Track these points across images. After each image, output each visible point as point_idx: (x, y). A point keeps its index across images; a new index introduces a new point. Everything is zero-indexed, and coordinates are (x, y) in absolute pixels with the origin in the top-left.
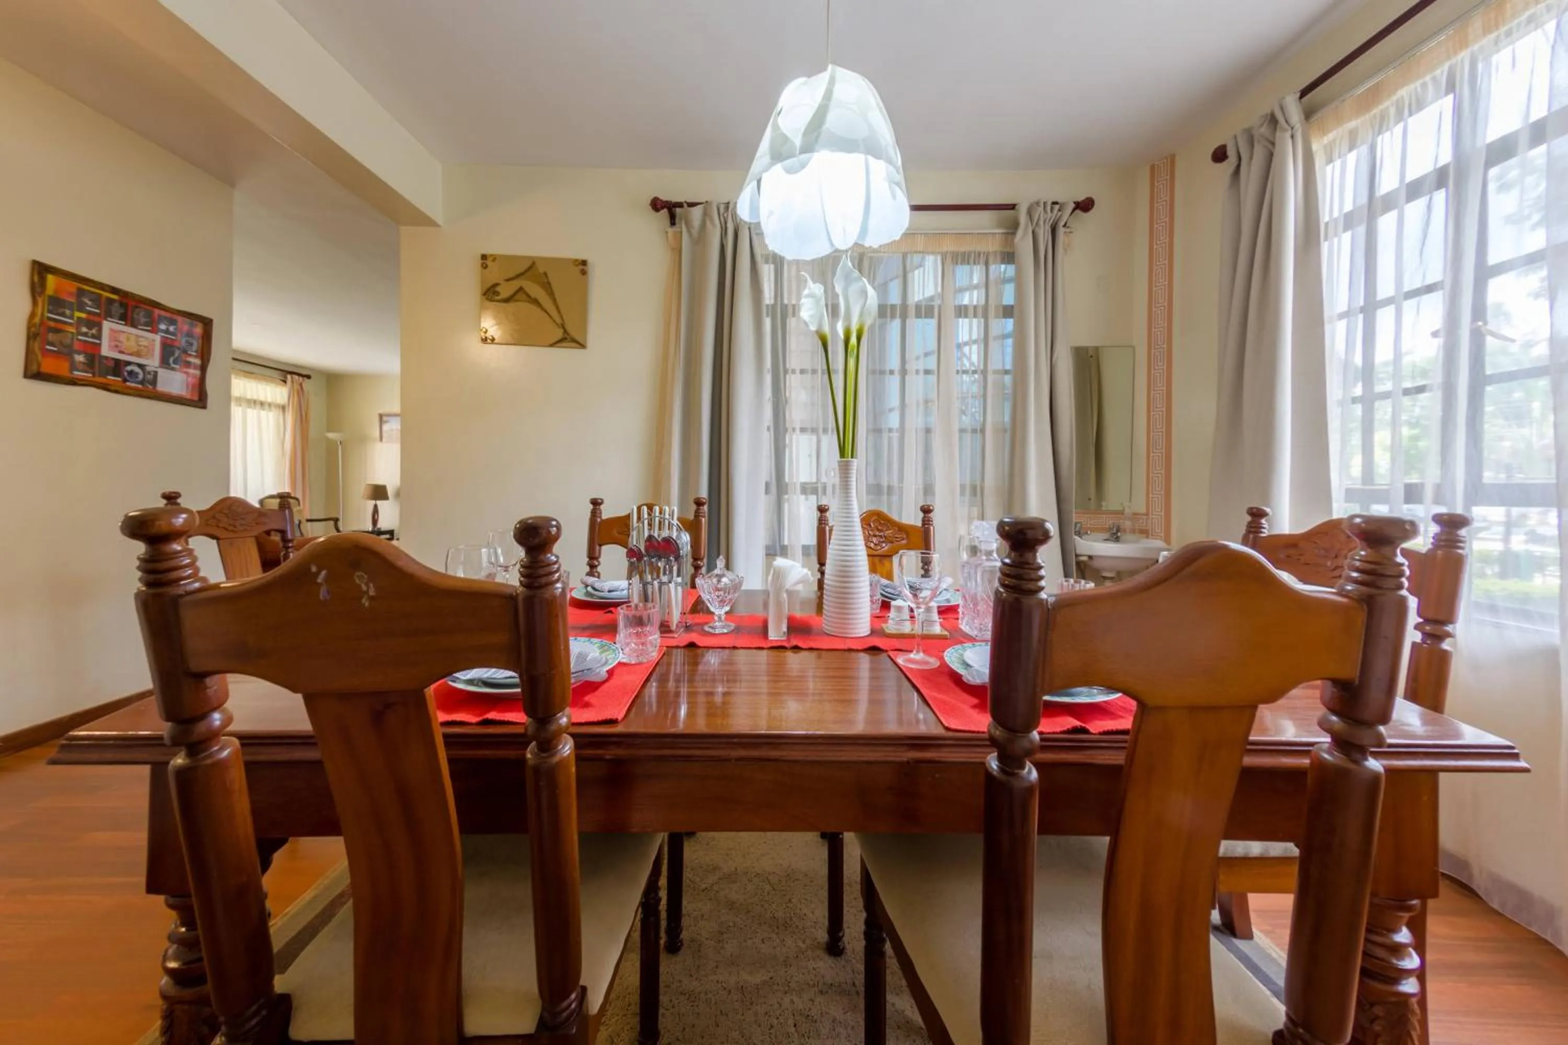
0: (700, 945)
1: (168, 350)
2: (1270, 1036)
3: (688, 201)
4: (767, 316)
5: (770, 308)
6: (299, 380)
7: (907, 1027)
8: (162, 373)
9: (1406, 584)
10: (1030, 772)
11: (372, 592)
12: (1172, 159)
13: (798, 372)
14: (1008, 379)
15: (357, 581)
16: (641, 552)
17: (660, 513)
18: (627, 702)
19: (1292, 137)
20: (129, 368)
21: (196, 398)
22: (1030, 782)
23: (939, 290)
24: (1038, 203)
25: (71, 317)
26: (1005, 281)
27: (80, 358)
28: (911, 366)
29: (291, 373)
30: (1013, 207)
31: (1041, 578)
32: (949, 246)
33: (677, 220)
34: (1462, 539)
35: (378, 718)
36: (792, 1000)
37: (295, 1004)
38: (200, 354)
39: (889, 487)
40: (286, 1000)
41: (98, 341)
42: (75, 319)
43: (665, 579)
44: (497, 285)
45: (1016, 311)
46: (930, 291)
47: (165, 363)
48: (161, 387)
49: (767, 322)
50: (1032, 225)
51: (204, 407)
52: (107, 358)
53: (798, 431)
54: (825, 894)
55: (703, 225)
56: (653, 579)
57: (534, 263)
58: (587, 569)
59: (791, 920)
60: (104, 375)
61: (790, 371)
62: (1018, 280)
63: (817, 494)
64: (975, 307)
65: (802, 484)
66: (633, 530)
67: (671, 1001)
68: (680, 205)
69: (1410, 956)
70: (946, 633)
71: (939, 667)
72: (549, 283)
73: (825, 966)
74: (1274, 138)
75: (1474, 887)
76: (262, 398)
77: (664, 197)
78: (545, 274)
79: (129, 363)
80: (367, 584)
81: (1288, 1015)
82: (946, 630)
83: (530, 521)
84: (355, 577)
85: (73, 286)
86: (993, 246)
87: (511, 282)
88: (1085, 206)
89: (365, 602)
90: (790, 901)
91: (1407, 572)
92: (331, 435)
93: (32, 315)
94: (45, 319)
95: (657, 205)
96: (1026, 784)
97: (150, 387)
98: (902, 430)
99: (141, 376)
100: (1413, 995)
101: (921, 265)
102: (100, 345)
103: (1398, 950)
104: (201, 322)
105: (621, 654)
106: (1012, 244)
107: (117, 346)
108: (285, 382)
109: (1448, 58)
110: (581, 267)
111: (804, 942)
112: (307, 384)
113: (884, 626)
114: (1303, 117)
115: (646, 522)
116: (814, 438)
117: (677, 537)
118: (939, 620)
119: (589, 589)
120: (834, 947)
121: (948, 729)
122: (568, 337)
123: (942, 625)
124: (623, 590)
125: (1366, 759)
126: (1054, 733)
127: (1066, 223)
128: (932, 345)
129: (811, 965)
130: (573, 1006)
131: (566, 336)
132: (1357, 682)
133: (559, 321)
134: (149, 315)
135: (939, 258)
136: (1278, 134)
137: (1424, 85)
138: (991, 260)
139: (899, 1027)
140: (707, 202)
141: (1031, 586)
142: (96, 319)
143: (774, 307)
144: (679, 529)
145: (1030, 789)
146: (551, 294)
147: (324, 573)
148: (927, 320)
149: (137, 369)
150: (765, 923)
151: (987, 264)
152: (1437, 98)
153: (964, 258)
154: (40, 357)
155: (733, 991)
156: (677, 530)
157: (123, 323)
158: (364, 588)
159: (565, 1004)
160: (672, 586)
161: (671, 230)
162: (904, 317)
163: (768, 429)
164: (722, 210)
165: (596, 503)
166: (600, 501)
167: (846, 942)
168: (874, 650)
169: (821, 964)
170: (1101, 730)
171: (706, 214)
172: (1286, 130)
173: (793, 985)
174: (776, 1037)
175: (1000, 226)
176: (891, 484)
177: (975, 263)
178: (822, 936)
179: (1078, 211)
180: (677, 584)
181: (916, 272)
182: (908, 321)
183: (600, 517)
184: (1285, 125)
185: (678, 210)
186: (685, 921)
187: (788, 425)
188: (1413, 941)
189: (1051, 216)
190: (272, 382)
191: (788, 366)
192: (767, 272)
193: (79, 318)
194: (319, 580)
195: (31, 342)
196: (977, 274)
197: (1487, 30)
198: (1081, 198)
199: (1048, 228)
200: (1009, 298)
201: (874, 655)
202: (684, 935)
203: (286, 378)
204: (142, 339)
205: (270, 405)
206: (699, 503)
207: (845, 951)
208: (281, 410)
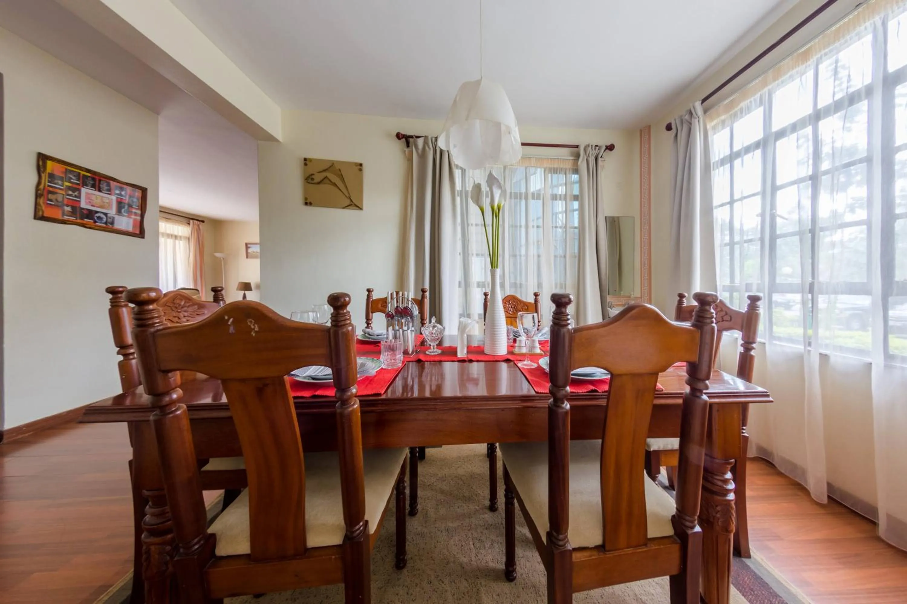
0: (427, 511)
1: (120, 204)
2: (670, 518)
3: (416, 135)
4: (458, 196)
5: (459, 192)
6: (197, 223)
7: (525, 541)
8: (117, 217)
9: (715, 321)
10: (566, 405)
11: (257, 329)
12: (649, 127)
13: (474, 225)
14: (577, 231)
15: (249, 324)
16: (393, 315)
17: (403, 295)
18: (386, 385)
19: (699, 121)
20: (97, 215)
21: (138, 232)
22: (566, 409)
23: (543, 186)
24: (588, 145)
25: (62, 185)
26: (574, 183)
27: (68, 209)
28: (531, 224)
29: (192, 219)
30: (577, 147)
31: (568, 319)
32: (547, 164)
33: (410, 145)
34: (758, 306)
35: (260, 391)
36: (472, 533)
37: (218, 538)
38: (140, 208)
39: (521, 284)
40: (213, 536)
41: (78, 199)
42: (65, 186)
43: (405, 328)
44: (312, 174)
45: (579, 197)
46: (538, 187)
47: (119, 212)
48: (117, 226)
49: (458, 199)
50: (586, 156)
51: (143, 237)
52: (83, 209)
53: (475, 255)
54: (488, 483)
55: (424, 148)
56: (400, 328)
57: (333, 164)
58: (366, 325)
59: (472, 496)
60: (82, 219)
61: (470, 225)
62: (580, 182)
63: (485, 287)
64: (560, 195)
65: (477, 282)
66: (389, 303)
67: (412, 538)
68: (411, 137)
69: (731, 483)
70: (542, 352)
71: (537, 367)
72: (342, 175)
73: (488, 516)
74: (691, 120)
75: (774, 463)
76: (176, 234)
77: (403, 132)
78: (340, 170)
79: (97, 212)
80: (254, 325)
81: (677, 509)
82: (543, 351)
83: (335, 294)
84: (248, 321)
85: (62, 167)
86: (569, 165)
87: (321, 173)
88: (610, 148)
89: (254, 334)
90: (472, 488)
91: (715, 316)
92: (218, 255)
93: (39, 183)
94: (46, 186)
95: (399, 136)
96: (564, 410)
97: (111, 226)
98: (527, 255)
99: (105, 220)
100: (732, 500)
101: (535, 173)
102: (80, 201)
103: (726, 481)
104: (140, 189)
105: (383, 364)
106: (577, 165)
107: (90, 202)
108: (189, 224)
109: (760, 91)
110: (359, 167)
111: (478, 506)
112: (202, 225)
113: (513, 350)
114: (703, 113)
115: (395, 300)
116: (483, 259)
117: (411, 307)
118: (539, 346)
119: (367, 335)
120: (493, 508)
121: (536, 392)
122: (353, 204)
123: (540, 349)
124: (384, 335)
125: (702, 395)
126: (583, 393)
127: (602, 156)
128: (541, 214)
129: (482, 516)
130: (361, 528)
131: (352, 203)
132: (697, 362)
133: (347, 195)
134: (109, 185)
135: (543, 170)
136: (693, 119)
137: (751, 102)
138: (567, 172)
139: (523, 541)
140: (425, 136)
141: (564, 323)
142: (77, 187)
143: (461, 191)
144: (412, 303)
145: (566, 413)
146: (343, 180)
147: (231, 320)
148: (538, 201)
149: (102, 216)
150: (459, 499)
151: (565, 174)
152: (757, 107)
153: (555, 171)
154: (43, 208)
155: (443, 531)
156: (411, 304)
157: (94, 189)
158: (252, 327)
159: (357, 527)
160: (409, 331)
161: (407, 150)
162: (526, 199)
163: (460, 254)
164: (434, 141)
165: (369, 291)
166: (372, 290)
167: (498, 505)
168: (507, 361)
169: (486, 515)
170: (603, 390)
171: (426, 143)
172: (696, 118)
173: (473, 526)
174: (464, 550)
175: (572, 156)
176: (522, 283)
177: (560, 173)
178: (487, 503)
179: (607, 150)
180: (412, 331)
181: (532, 177)
182: (528, 201)
183: (372, 298)
184: (695, 115)
185: (411, 140)
186: (419, 500)
187: (470, 252)
188: (732, 477)
189: (595, 152)
190: (182, 224)
191: (469, 222)
192: (457, 173)
193: (67, 186)
194: (229, 323)
195: (38, 199)
196: (561, 178)
197: (775, 79)
198: (608, 144)
199: (594, 158)
200: (576, 192)
201: (509, 363)
202: (419, 507)
203: (190, 222)
204: (105, 199)
205: (181, 237)
206: (423, 291)
207: (498, 509)
208: (187, 240)
